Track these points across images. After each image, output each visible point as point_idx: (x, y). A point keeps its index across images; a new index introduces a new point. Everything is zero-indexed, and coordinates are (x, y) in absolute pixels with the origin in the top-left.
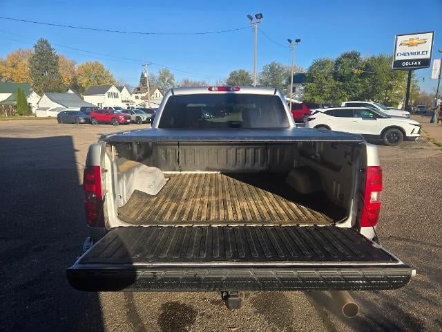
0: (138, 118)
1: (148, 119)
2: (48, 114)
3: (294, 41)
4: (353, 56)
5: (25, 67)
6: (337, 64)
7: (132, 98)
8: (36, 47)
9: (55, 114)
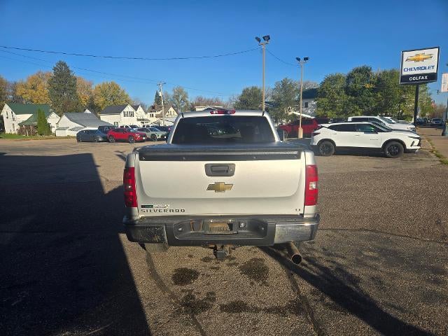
0: (153, 136)
1: (163, 136)
2: (67, 133)
3: (302, 59)
4: (365, 71)
5: (44, 89)
6: (348, 79)
7: (147, 116)
8: (55, 69)
9: (74, 134)
